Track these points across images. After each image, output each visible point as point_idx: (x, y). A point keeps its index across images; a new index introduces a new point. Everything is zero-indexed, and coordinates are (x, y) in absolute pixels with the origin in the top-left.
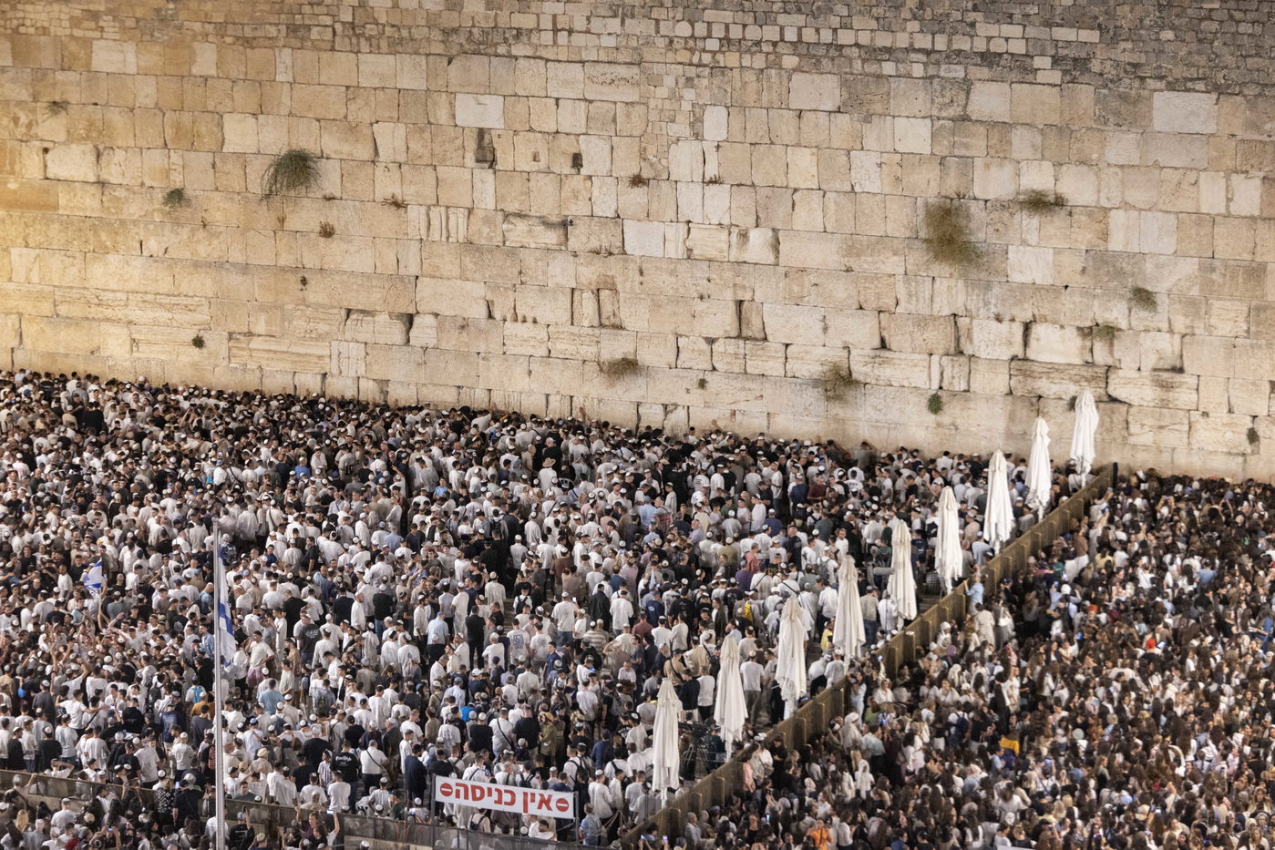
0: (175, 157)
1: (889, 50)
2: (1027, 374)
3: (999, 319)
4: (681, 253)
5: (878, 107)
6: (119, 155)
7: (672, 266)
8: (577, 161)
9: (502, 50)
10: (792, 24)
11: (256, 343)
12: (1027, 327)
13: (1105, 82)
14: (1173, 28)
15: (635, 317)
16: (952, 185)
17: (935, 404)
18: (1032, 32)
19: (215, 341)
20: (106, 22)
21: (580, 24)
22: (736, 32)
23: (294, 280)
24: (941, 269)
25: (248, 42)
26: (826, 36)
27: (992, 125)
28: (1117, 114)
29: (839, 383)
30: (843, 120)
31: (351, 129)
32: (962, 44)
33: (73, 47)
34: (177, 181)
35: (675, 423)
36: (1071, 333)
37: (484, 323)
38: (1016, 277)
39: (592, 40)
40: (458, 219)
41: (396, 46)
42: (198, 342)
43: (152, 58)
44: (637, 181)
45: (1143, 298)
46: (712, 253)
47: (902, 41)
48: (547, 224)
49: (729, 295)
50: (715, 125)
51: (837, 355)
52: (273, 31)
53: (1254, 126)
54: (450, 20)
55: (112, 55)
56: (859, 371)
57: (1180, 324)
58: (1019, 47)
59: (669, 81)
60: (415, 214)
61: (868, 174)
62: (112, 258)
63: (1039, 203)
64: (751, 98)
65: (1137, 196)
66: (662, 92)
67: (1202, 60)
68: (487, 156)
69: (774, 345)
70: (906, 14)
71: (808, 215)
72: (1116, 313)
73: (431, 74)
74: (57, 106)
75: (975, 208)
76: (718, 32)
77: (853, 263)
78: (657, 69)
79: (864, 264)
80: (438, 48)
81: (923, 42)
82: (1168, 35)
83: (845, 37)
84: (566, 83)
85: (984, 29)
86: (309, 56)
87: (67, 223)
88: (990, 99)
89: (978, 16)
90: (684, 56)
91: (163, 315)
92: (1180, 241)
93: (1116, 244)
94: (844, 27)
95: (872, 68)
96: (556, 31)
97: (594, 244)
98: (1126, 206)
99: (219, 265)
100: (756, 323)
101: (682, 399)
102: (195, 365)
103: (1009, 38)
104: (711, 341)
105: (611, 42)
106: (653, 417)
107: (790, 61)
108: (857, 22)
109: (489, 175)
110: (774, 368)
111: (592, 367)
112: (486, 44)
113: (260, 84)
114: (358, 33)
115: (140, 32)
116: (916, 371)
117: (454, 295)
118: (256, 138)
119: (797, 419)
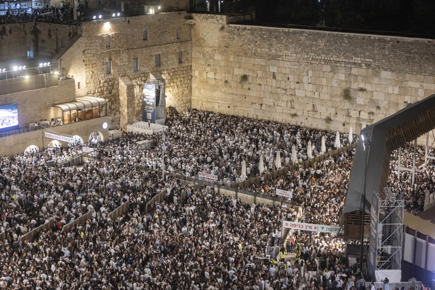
0: (226, 75)
1: (339, 61)
2: (359, 120)
3: (355, 110)
4: (304, 96)
5: (336, 72)
6: (218, 74)
7: (303, 98)
8: (288, 79)
9: (277, 59)
10: (323, 56)
11: (238, 108)
12: (360, 112)
13: (374, 69)
14: (385, 59)
15: (296, 106)
16: (348, 86)
17: (344, 125)
18: (362, 59)
19: (231, 107)
20: (217, 51)
21: (290, 55)
22: (314, 57)
23: (244, 97)
24: (346, 101)
25: (238, 56)
26: (329, 59)
27: (355, 75)
28: (375, 74)
29: (329, 120)
30: (331, 73)
31: (253, 71)
32: (350, 61)
33: (212, 55)
34: (227, 79)
35: (302, 125)
36: (367, 113)
37: (273, 106)
38: (358, 103)
39: (291, 58)
40: (270, 88)
41: (261, 57)
42: (229, 107)
43: (223, 58)
44: (298, 83)
45: (378, 108)
46: (309, 96)
47: (341, 60)
48: (283, 89)
49: (311, 103)
50: (310, 73)
51: (328, 115)
52: (242, 54)
53: (397, 78)
54: (269, 53)
55: (218, 57)
56: (332, 118)
57: (384, 113)
58: (360, 62)
59: (303, 65)
60: (263, 86)
62: (216, 92)
63: (362, 90)
64: (316, 69)
65: (378, 89)
66: (302, 67)
67: (389, 65)
68: (274, 77)
69: (319, 113)
70: (341, 55)
71: (325, 90)
72: (374, 110)
73: (266, 62)
74: (209, 65)
75: (351, 90)
76: (311, 57)
77: (332, 99)
78: (301, 63)
79: (333, 99)
80: (267, 58)
81: (344, 60)
82: (384, 61)
83: (332, 59)
84: (287, 65)
85: (354, 58)
86: (247, 58)
87: (210, 85)
88: (355, 71)
89: (353, 56)
90: (306, 61)
91: (224, 102)
92: (385, 98)
93: (374, 98)
94: (332, 57)
95: (336, 64)
96: (286, 56)
97: (291, 93)
98: (376, 91)
99: (232, 94)
100: (316, 108)
101: (303, 121)
102: (228, 111)
103: (358, 60)
104: (308, 111)
105: (294, 58)
106: (299, 124)
107: (323, 63)
108: (334, 56)
109: (274, 80)
110: (318, 117)
111: (290, 115)
112: (275, 58)
113: (240, 63)
114: (255, 55)
115: (222, 53)
116: (341, 118)
117: (269, 101)
118: (239, 72)
119: (322, 126)
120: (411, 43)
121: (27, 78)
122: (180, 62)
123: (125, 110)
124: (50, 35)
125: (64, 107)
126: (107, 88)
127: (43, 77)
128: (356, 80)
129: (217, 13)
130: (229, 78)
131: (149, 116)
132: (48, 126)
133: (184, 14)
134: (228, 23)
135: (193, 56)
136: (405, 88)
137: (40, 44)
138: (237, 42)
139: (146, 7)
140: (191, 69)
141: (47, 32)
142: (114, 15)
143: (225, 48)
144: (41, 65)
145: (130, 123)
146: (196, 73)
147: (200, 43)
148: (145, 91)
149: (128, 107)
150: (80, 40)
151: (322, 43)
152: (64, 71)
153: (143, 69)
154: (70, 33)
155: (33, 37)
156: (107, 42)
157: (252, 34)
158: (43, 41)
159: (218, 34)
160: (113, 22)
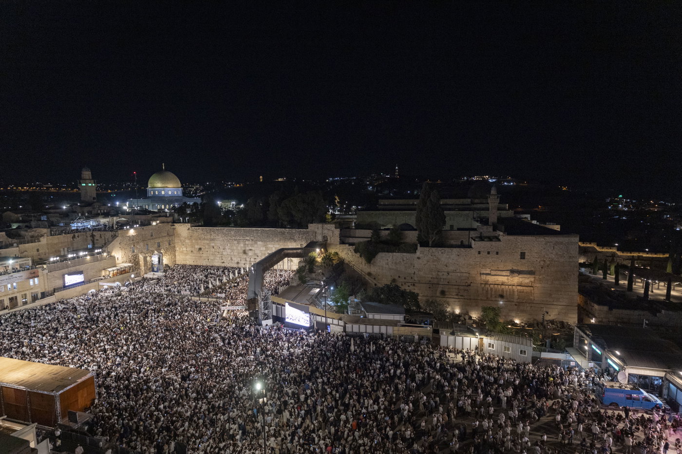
2: (250, 262)
3: (248, 258)
4: (227, 254)
5: (240, 243)
6: (188, 248)
8: (220, 248)
10: (234, 238)
12: (250, 258)
13: (255, 241)
15: (224, 259)
16: (245, 248)
17: (244, 264)
18: (250, 238)
20: (187, 239)
21: (219, 238)
23: (200, 257)
24: (244, 255)
25: (197, 240)
26: (236, 238)
28: (255, 243)
29: (238, 263)
30: (237, 244)
31: (204, 246)
32: (245, 239)
33: (184, 241)
36: (253, 259)
37: (214, 260)
38: (249, 255)
41: (207, 240)
42: (194, 262)
43: (190, 241)
44: (224, 249)
45: (258, 256)
46: (229, 254)
48: (218, 252)
49: (230, 257)
50: (229, 245)
51: (238, 261)
54: (211, 238)
55: (187, 241)
60: (208, 252)
61: (239, 248)
62: (188, 256)
63: (250, 250)
64: (231, 243)
65: (257, 249)
66: (225, 243)
67: (261, 239)
68: (213, 248)
70: (241, 237)
71: (235, 251)
72: (256, 257)
73: (209, 242)
74: (183, 245)
75: (246, 250)
76: (229, 238)
77: (238, 254)
80: (210, 240)
81: (242, 239)
82: (258, 238)
84: (219, 242)
86: (201, 241)
87: (184, 253)
88: (247, 243)
89: (246, 237)
90: (226, 240)
91: (191, 260)
92: (260, 252)
93: (256, 252)
95: (239, 240)
97: (221, 253)
99: (195, 256)
100: (232, 259)
101: (227, 264)
103: (248, 238)
104: (229, 260)
105: (221, 239)
107: (234, 240)
108: (238, 237)
110: (233, 262)
111: (221, 262)
112: (213, 240)
113: (198, 243)
114: (204, 239)
115: (189, 239)
116: (243, 262)
117: (211, 258)
118: (197, 247)
119: (235, 266)
120: (268, 230)
121: (88, 258)
122: (170, 244)
123: (143, 268)
124: (101, 237)
125: (110, 270)
126: (133, 259)
127: (98, 257)
128: (248, 246)
129: (186, 223)
130: (193, 249)
131: (155, 269)
132: (102, 279)
133: (171, 224)
134: (191, 227)
135: (176, 241)
136: (267, 248)
137: (95, 241)
138: (196, 234)
139: (151, 222)
140: (175, 247)
141: (99, 236)
142: (135, 226)
143: (190, 237)
144: (96, 251)
145: (146, 273)
146: (178, 249)
147: (179, 236)
148: (153, 259)
149: (144, 266)
150: (117, 238)
151: (233, 233)
152: (109, 253)
153: (151, 249)
154: (112, 236)
155: (92, 238)
156: (132, 239)
157: (202, 231)
158: (97, 240)
159: (187, 231)
160: (135, 229)
